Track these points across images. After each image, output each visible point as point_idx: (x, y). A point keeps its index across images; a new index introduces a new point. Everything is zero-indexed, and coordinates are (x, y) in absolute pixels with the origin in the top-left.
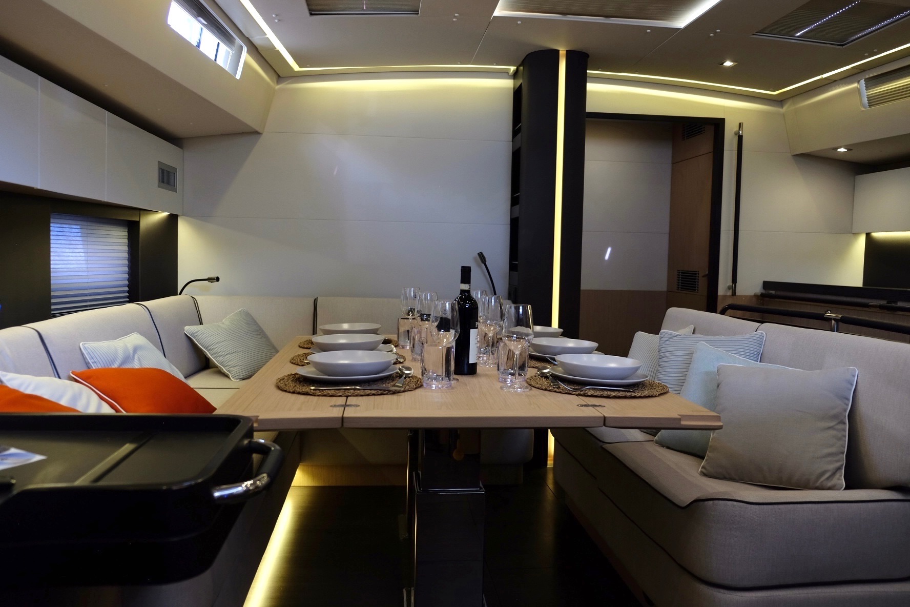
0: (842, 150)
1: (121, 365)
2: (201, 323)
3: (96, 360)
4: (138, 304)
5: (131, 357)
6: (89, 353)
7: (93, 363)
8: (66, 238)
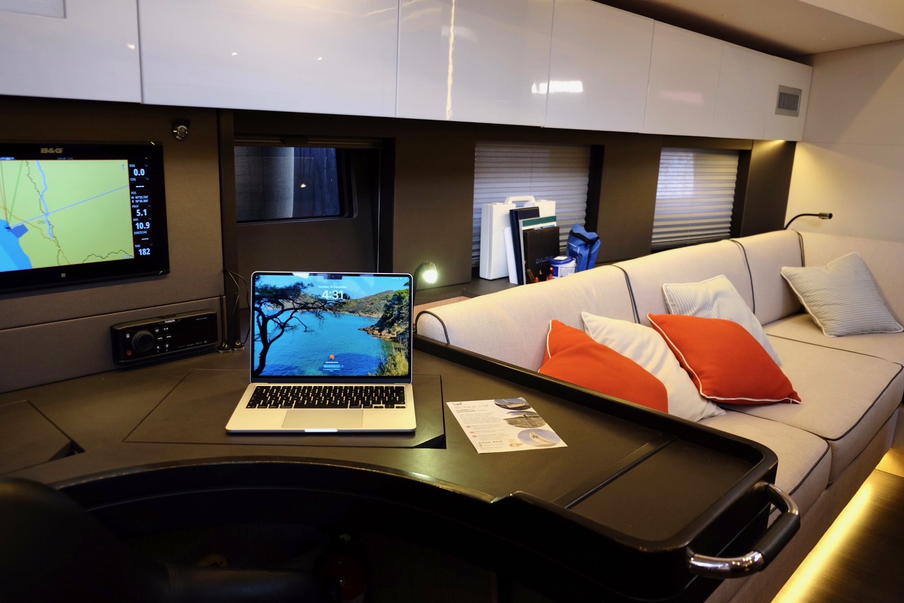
4: (733, 241)
5: (710, 304)
6: (669, 296)
7: (672, 305)
8: (674, 170)
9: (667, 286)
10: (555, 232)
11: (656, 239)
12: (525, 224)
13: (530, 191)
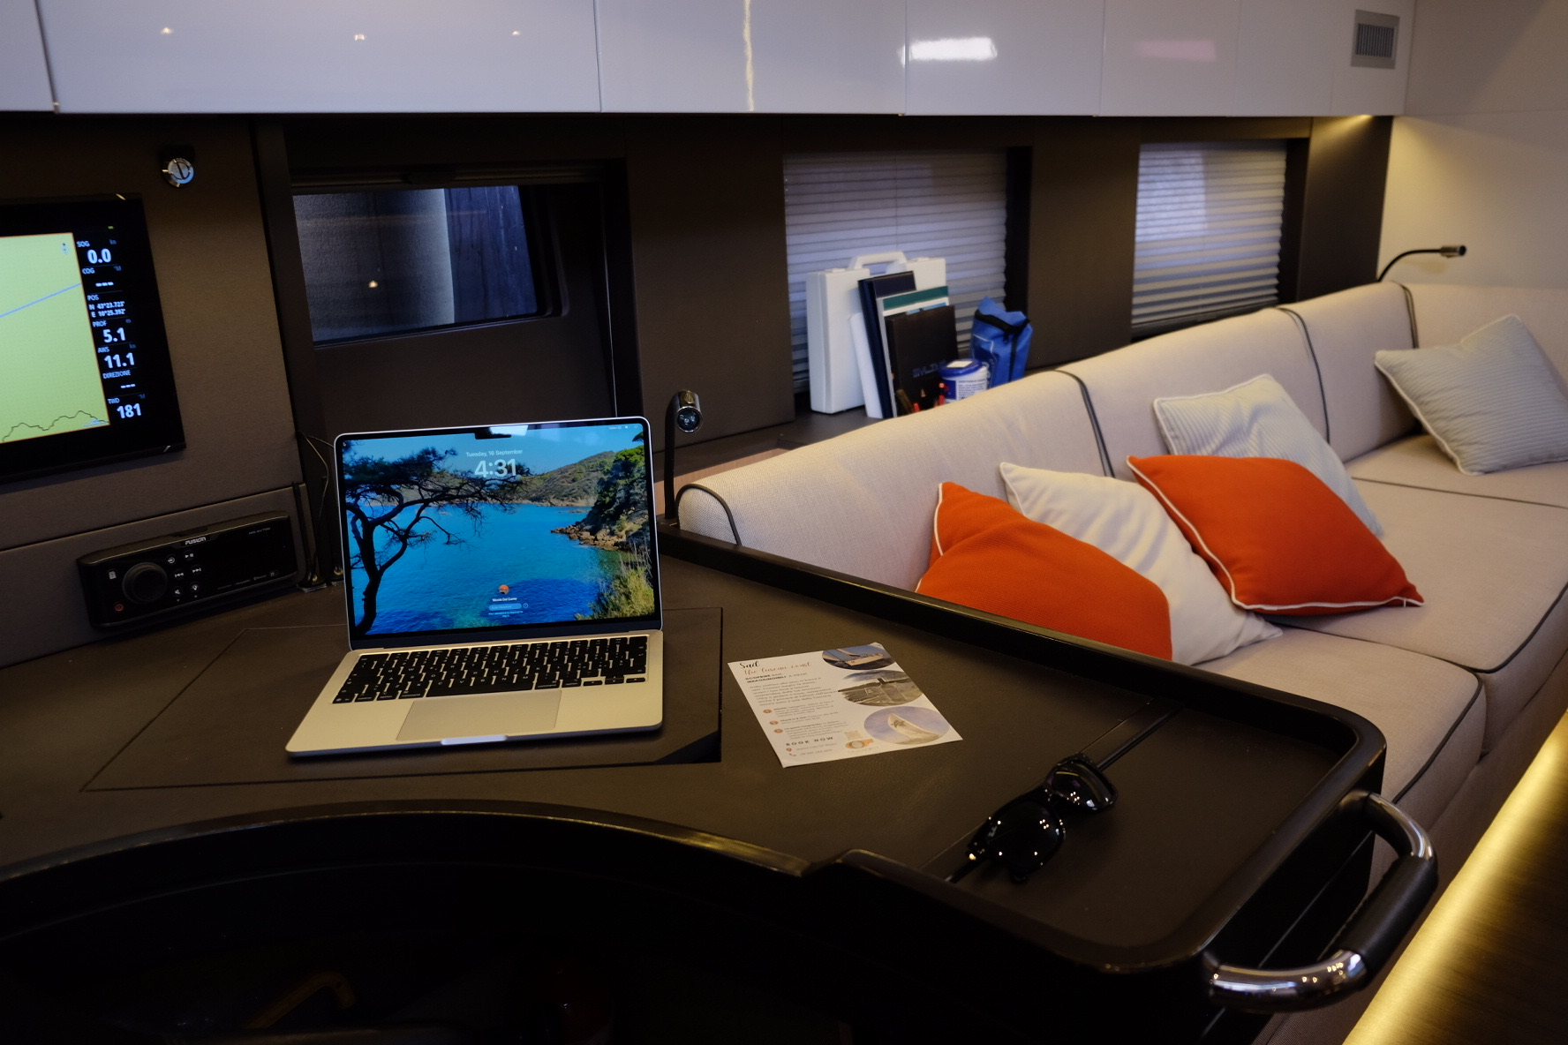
4: (1282, 309)
5: (1245, 430)
6: (1167, 420)
7: (1173, 438)
8: (1167, 185)
9: (1163, 401)
10: (946, 314)
11: (1141, 315)
12: (888, 305)
13: (897, 243)
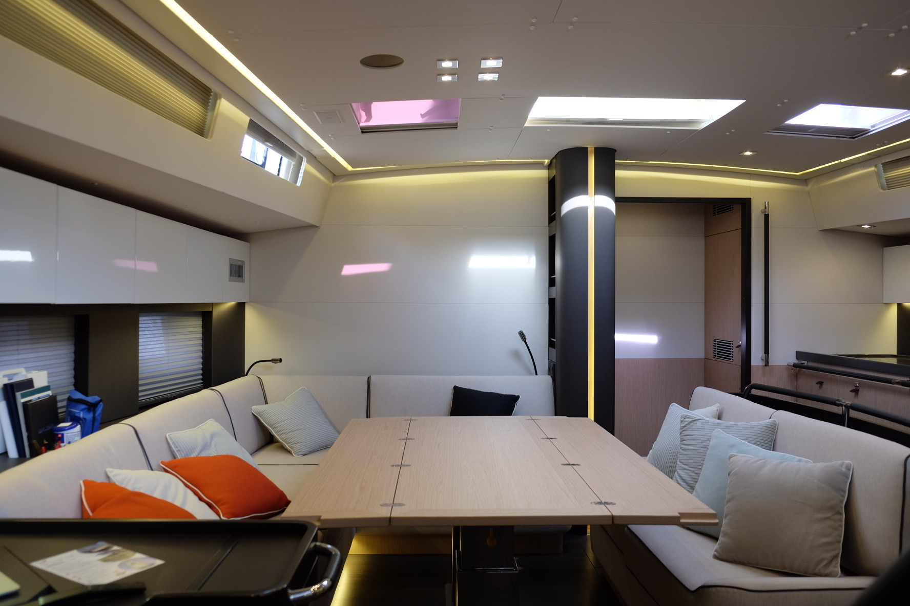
0: (866, 227)
1: (199, 454)
2: (266, 403)
3: (179, 449)
4: (212, 389)
5: (209, 444)
6: (173, 443)
7: (177, 451)
8: (150, 332)
9: (171, 435)
10: (53, 400)
11: (144, 395)
12: (23, 396)
